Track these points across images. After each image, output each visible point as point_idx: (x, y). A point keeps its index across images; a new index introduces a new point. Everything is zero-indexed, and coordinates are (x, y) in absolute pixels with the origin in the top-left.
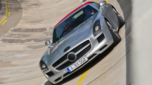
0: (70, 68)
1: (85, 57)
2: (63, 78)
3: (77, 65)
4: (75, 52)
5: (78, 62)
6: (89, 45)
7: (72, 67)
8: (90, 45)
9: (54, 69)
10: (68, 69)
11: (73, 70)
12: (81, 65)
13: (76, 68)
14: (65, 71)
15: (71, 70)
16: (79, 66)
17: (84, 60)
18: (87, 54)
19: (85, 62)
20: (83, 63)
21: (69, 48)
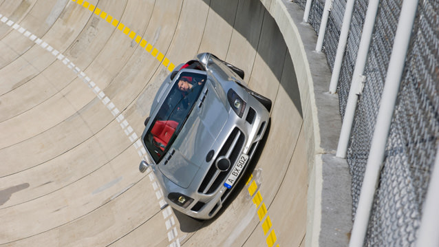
0: (228, 182)
1: (242, 155)
2: (221, 203)
3: (236, 172)
4: (225, 154)
5: (236, 167)
6: (239, 134)
7: (231, 179)
8: (242, 134)
9: (203, 196)
10: (226, 185)
11: (233, 182)
12: (241, 169)
13: (236, 177)
14: (221, 190)
15: (231, 185)
16: (240, 172)
17: (243, 160)
18: (244, 149)
19: (245, 162)
20: (243, 166)
21: (212, 152)
